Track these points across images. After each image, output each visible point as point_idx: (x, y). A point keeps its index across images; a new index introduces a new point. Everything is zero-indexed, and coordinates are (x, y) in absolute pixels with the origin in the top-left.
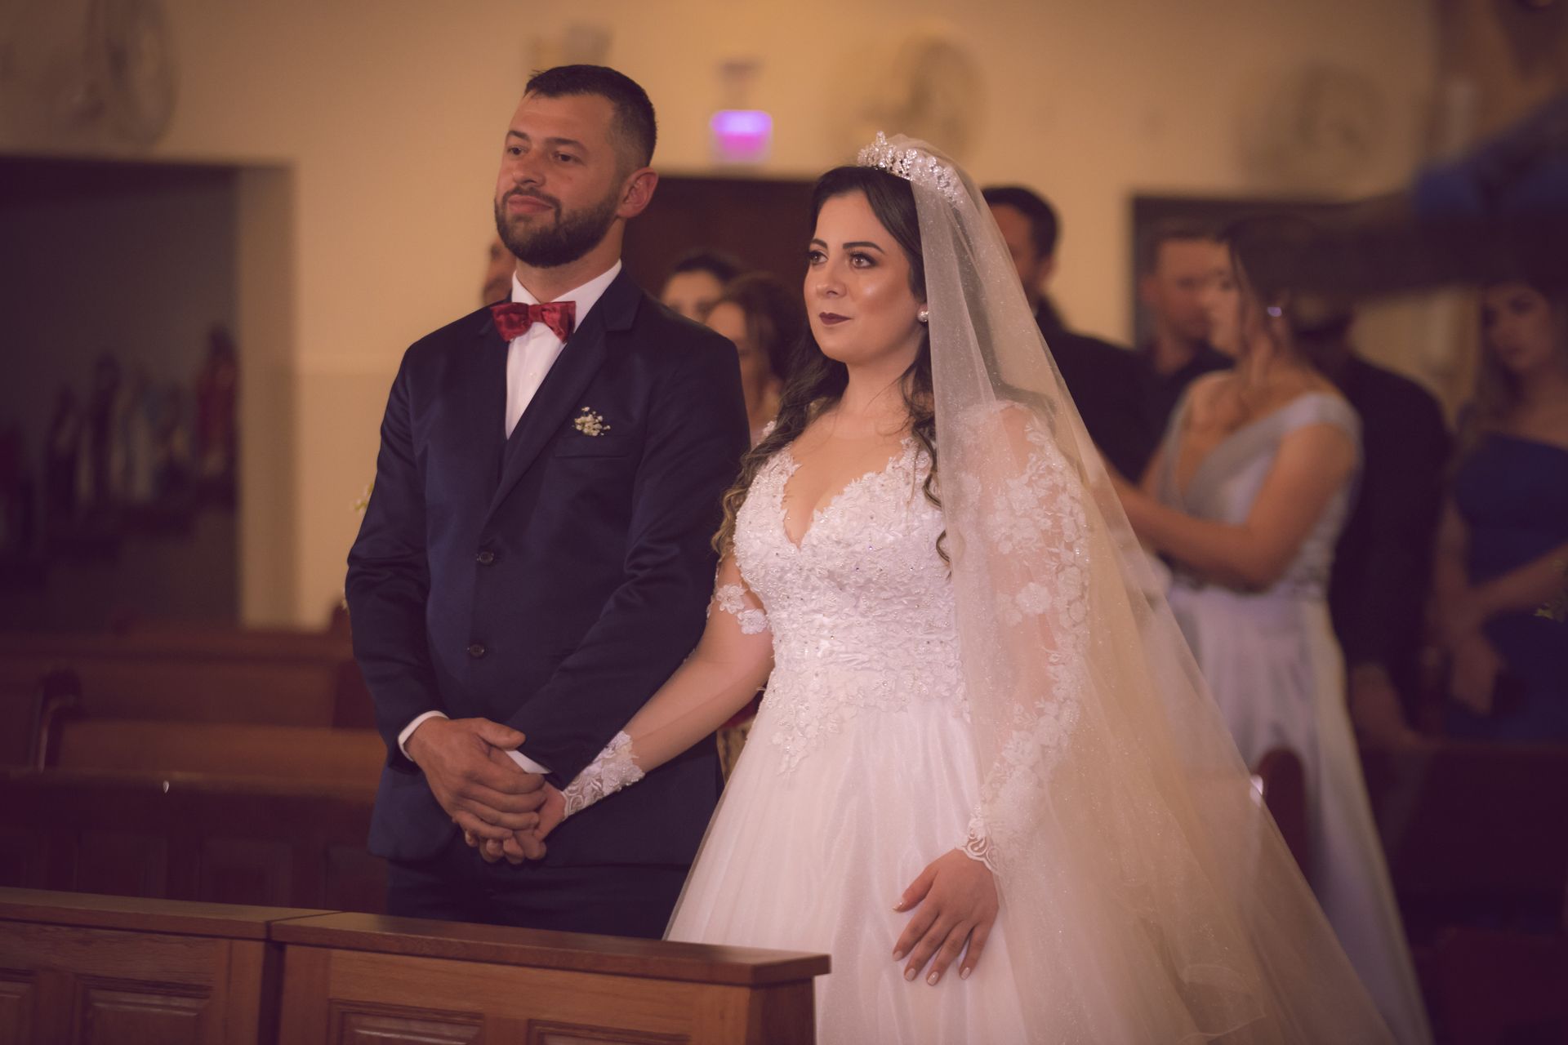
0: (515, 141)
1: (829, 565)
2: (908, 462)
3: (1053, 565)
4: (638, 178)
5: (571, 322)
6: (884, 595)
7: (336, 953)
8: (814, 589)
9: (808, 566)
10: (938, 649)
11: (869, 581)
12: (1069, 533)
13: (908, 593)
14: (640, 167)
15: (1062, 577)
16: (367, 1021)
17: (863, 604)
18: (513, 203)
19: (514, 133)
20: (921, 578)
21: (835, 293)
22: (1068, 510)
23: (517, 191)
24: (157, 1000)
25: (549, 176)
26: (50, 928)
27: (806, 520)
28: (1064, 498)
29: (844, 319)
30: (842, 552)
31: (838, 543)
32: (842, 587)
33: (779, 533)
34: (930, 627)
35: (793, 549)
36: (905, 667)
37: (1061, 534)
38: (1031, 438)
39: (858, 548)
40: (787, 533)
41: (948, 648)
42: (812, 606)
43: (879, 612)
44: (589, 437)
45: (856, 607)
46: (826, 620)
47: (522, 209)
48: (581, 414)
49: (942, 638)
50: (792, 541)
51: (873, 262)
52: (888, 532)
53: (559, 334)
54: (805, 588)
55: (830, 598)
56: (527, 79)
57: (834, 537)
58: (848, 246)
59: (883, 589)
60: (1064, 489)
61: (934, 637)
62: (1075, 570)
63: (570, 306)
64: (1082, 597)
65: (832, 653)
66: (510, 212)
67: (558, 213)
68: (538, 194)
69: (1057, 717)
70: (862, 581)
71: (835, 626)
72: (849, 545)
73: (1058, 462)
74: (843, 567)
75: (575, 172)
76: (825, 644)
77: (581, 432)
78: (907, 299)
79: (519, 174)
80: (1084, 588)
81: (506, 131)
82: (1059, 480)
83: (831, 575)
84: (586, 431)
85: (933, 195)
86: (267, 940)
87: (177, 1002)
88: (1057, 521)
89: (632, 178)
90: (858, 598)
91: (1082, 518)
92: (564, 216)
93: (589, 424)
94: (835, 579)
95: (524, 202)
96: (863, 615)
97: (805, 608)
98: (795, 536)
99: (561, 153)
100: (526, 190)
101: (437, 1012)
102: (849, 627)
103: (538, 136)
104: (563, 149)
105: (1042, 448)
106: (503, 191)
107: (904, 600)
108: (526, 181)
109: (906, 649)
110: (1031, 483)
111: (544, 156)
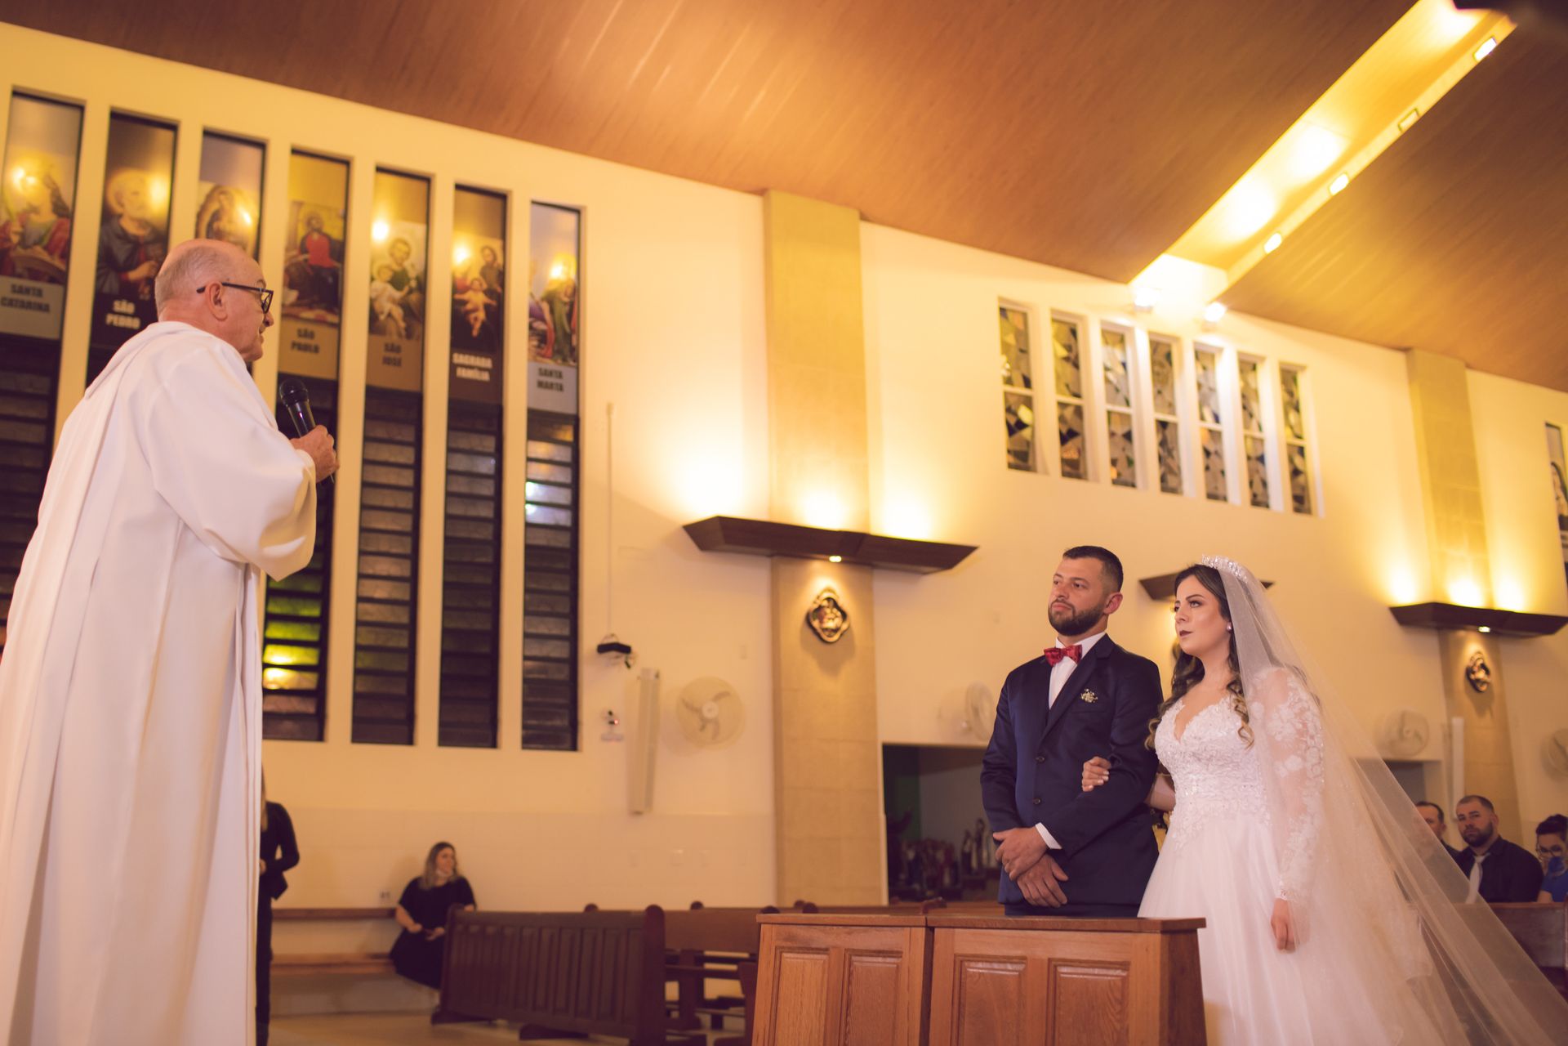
0: (1057, 578)
1: (1193, 749)
2: (1229, 699)
3: (1304, 746)
4: (1114, 597)
5: (1080, 655)
6: (1220, 763)
7: (957, 930)
8: (1188, 762)
9: (1184, 751)
10: (1250, 790)
11: (1212, 756)
12: (1312, 731)
13: (1232, 762)
14: (1114, 592)
15: (1308, 752)
16: (973, 964)
17: (1211, 768)
18: (1055, 606)
19: (1057, 575)
20: (1238, 754)
21: (1183, 620)
22: (1310, 719)
23: (1057, 601)
24: (880, 959)
25: (1071, 595)
26: (835, 928)
27: (1183, 729)
28: (1308, 713)
29: (1190, 633)
30: (1197, 742)
31: (1195, 738)
32: (1199, 760)
33: (1171, 736)
34: (1245, 779)
35: (1177, 743)
36: (1233, 799)
37: (1307, 731)
38: (1291, 684)
39: (1205, 740)
40: (1175, 735)
41: (1255, 789)
42: (1188, 770)
43: (1219, 772)
44: (1087, 702)
45: (1207, 769)
46: (1194, 777)
47: (1059, 609)
48: (1084, 692)
49: (1252, 784)
50: (1177, 739)
51: (1200, 604)
52: (1219, 731)
53: (1075, 660)
54: (1183, 762)
55: (1196, 766)
56: (1064, 552)
57: (1193, 735)
58: (1188, 598)
59: (1219, 760)
60: (1309, 709)
61: (1247, 783)
62: (1315, 750)
63: (1080, 647)
64: (1320, 763)
65: (1198, 792)
66: (1054, 610)
67: (1074, 612)
68: (1065, 603)
69: (1312, 823)
70: (1208, 756)
71: (1199, 780)
72: (1200, 739)
73: (1304, 696)
74: (1199, 750)
75: (1083, 594)
76: (1195, 789)
77: (1084, 700)
78: (1220, 621)
79: (1058, 593)
80: (1320, 759)
81: (1054, 573)
82: (1306, 705)
83: (1194, 754)
84: (1086, 699)
85: (1230, 574)
86: (927, 927)
87: (888, 960)
88: (1305, 725)
89: (1111, 596)
90: (1208, 765)
91: (1318, 724)
92: (1077, 614)
93: (1088, 696)
94: (1197, 757)
95: (1059, 606)
96: (1212, 773)
97: (1184, 772)
98: (1177, 737)
99: (1075, 583)
100: (1061, 600)
101: (1004, 957)
102: (1204, 780)
103: (1067, 576)
104: (1078, 582)
105: (1296, 689)
106: (1052, 601)
107: (1231, 765)
108: (1061, 596)
109: (1234, 790)
110: (1290, 706)
111: (1069, 585)
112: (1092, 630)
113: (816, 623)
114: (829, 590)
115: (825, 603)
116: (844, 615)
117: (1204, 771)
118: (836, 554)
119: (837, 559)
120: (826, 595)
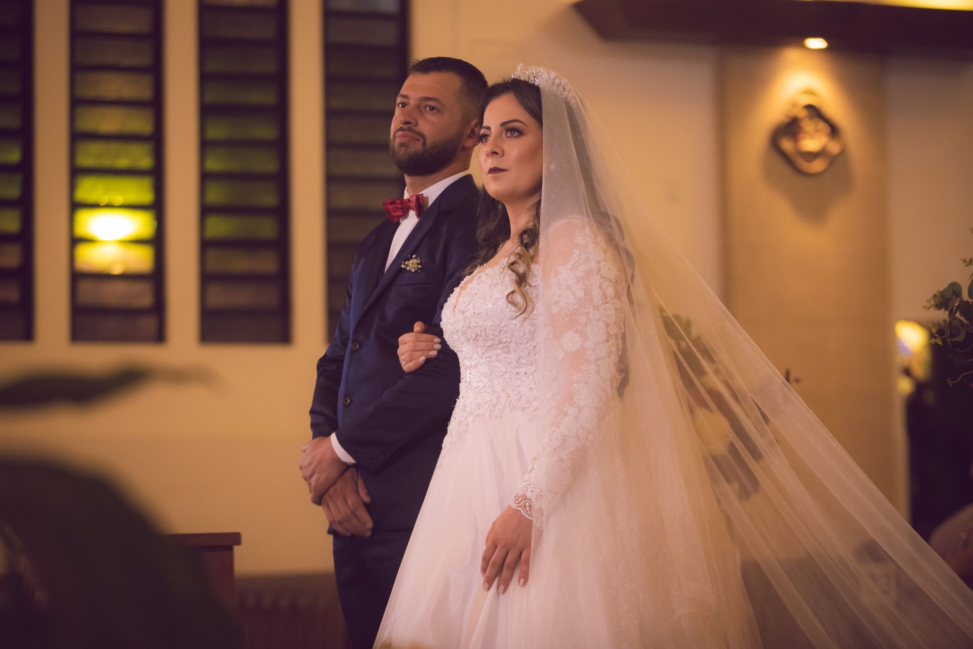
0: (403, 100)
3: (583, 320)
4: (476, 124)
10: (524, 378)
11: (477, 335)
15: (590, 328)
18: (399, 136)
20: (506, 332)
21: (496, 153)
22: (598, 285)
23: (403, 129)
25: (421, 121)
28: (596, 278)
29: (503, 170)
30: (461, 317)
32: (469, 340)
34: (518, 364)
36: (503, 390)
39: (468, 314)
41: (531, 377)
43: (487, 355)
44: (411, 272)
47: (404, 141)
51: (520, 132)
53: (416, 215)
61: (521, 370)
63: (420, 197)
66: (397, 142)
68: (413, 131)
69: (576, 418)
74: (463, 327)
75: (437, 119)
79: (402, 119)
82: (594, 266)
89: (471, 125)
92: (428, 145)
95: (403, 136)
96: (481, 358)
99: (429, 106)
100: (408, 127)
103: (414, 96)
104: (431, 104)
107: (500, 346)
108: (406, 123)
109: (505, 378)
110: (573, 268)
111: (418, 107)
112: (446, 171)
113: (787, 145)
114: (810, 92)
115: (802, 114)
116: (834, 131)
117: (475, 355)
118: (815, 35)
119: (817, 43)
120: (807, 100)
